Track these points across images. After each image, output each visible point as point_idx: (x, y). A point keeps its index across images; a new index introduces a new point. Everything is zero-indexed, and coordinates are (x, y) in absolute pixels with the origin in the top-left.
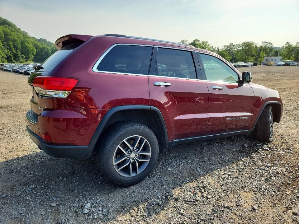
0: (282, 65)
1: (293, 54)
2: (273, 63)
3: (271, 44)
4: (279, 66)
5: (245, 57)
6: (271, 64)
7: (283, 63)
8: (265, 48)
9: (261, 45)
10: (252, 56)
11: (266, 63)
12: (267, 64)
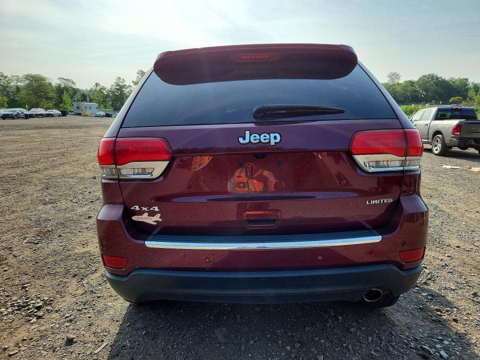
0: (103, 116)
1: (109, 101)
2: (88, 112)
3: (73, 83)
4: (99, 116)
5: (37, 100)
6: (87, 114)
7: (102, 113)
8: (64, 88)
9: (58, 82)
10: (48, 99)
11: (78, 111)
12: (79, 114)
